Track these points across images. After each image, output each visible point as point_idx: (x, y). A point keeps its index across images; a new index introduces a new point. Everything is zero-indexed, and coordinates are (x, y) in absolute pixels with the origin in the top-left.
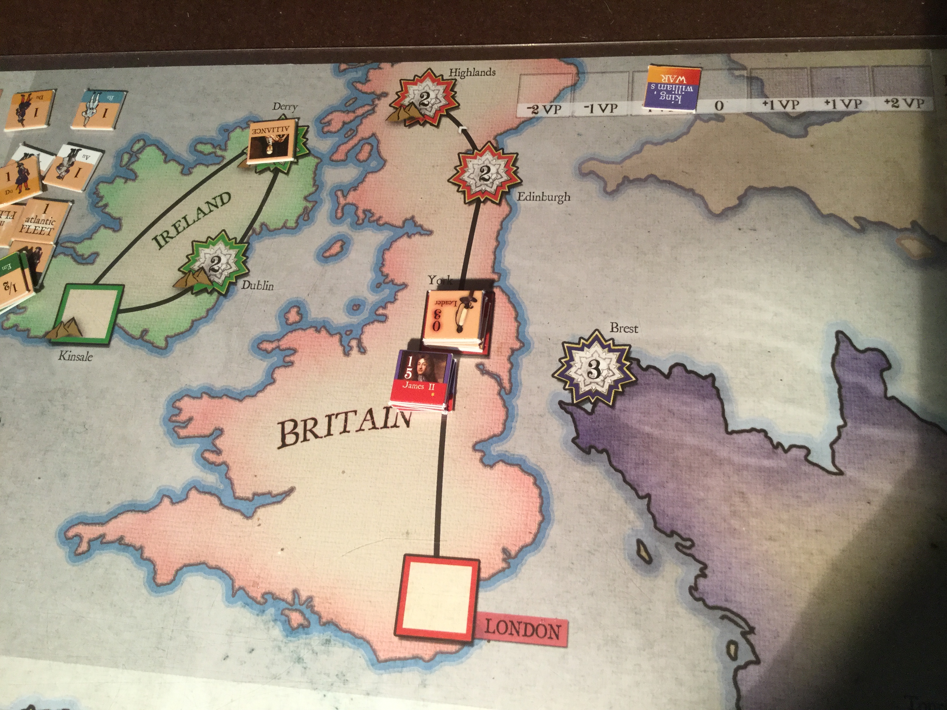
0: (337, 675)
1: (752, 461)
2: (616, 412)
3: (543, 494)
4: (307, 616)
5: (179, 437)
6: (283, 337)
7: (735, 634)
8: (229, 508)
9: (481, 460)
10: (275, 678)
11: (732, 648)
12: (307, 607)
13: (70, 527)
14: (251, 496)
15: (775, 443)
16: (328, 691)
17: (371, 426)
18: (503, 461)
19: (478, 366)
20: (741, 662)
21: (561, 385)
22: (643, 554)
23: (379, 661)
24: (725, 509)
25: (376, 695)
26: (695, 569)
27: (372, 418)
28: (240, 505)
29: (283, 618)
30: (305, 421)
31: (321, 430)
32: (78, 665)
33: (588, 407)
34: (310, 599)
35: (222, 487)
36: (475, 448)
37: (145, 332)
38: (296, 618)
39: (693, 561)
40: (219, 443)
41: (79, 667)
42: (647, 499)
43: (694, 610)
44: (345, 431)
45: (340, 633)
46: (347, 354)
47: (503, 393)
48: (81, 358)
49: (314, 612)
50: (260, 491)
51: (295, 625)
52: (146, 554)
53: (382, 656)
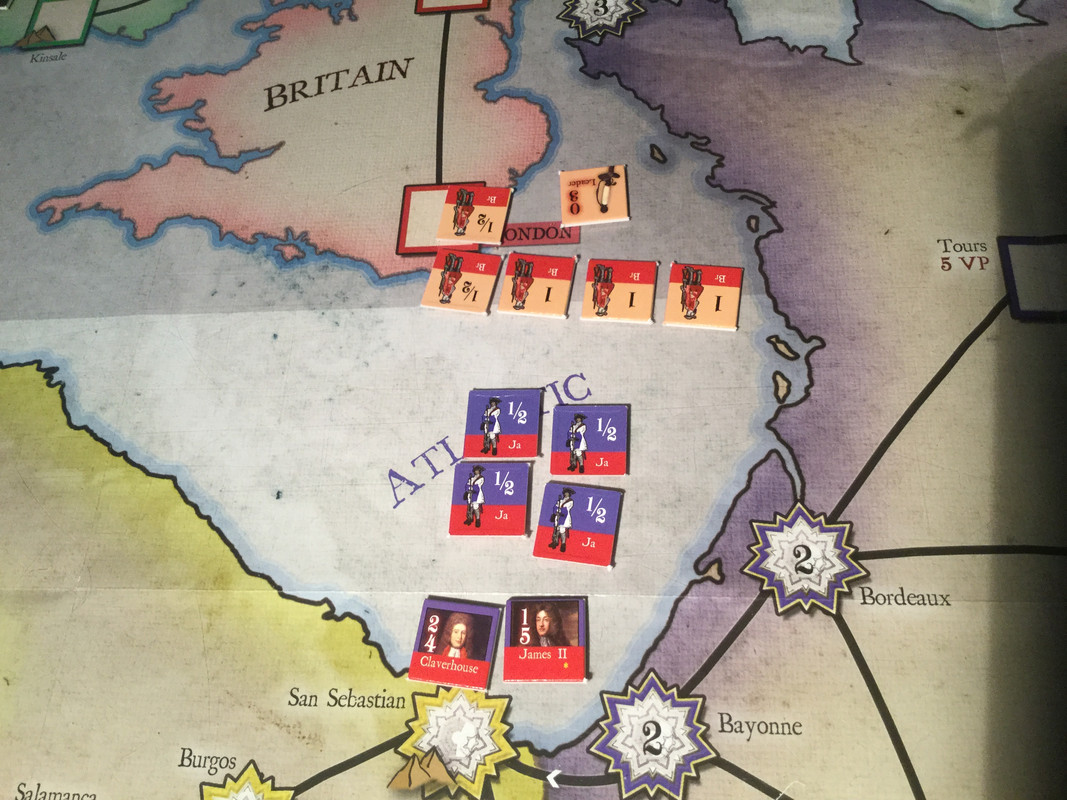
0: (336, 295)
1: (768, 64)
2: (626, 39)
3: (551, 118)
4: (302, 248)
5: (159, 112)
6: (269, 16)
7: (757, 210)
8: (213, 167)
9: (484, 97)
10: (269, 305)
11: (753, 222)
12: (302, 241)
13: (42, 202)
14: (237, 154)
15: (790, 46)
16: (328, 309)
17: (365, 81)
18: (507, 96)
19: (477, 18)
20: (763, 232)
21: (567, 24)
22: (657, 155)
23: (381, 278)
24: (742, 107)
25: (378, 307)
26: (712, 161)
27: (366, 73)
28: (226, 163)
29: (276, 252)
30: (294, 85)
31: (311, 89)
32: (50, 320)
33: (596, 39)
34: (305, 233)
35: (206, 149)
36: (476, 88)
37: (123, 28)
38: (290, 251)
39: (710, 155)
40: (202, 112)
41: (52, 322)
42: (660, 111)
43: (712, 197)
44: (337, 88)
45: (337, 259)
46: (336, 22)
47: (505, 37)
48: (54, 59)
49: (308, 244)
50: (247, 149)
51: (289, 258)
52: (125, 215)
53: (384, 273)
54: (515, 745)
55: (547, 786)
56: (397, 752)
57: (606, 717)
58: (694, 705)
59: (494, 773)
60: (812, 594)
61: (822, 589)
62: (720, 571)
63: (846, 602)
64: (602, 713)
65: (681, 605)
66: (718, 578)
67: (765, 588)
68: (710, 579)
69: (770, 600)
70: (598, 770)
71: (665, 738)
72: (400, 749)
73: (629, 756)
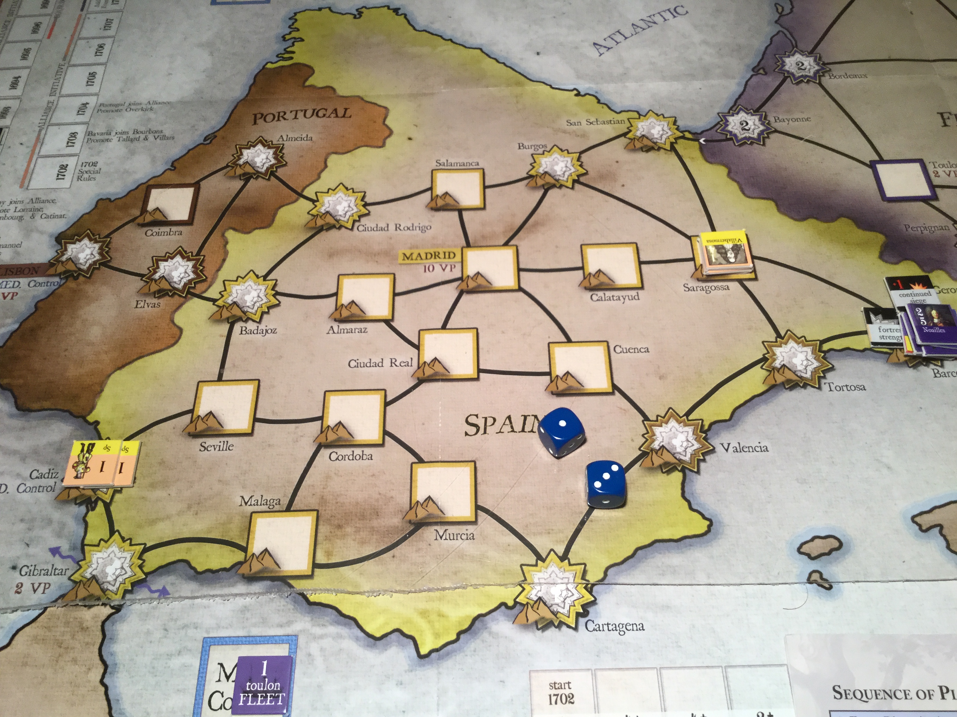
54: (682, 132)
55: (700, 143)
56: (625, 137)
57: (722, 120)
58: (762, 115)
59: (674, 141)
60: (807, 76)
61: (812, 74)
62: (764, 71)
63: (822, 78)
64: (720, 120)
65: (749, 83)
66: (763, 73)
67: (786, 75)
68: (761, 74)
69: (789, 79)
70: (724, 137)
71: (751, 126)
72: (627, 136)
73: (736, 132)
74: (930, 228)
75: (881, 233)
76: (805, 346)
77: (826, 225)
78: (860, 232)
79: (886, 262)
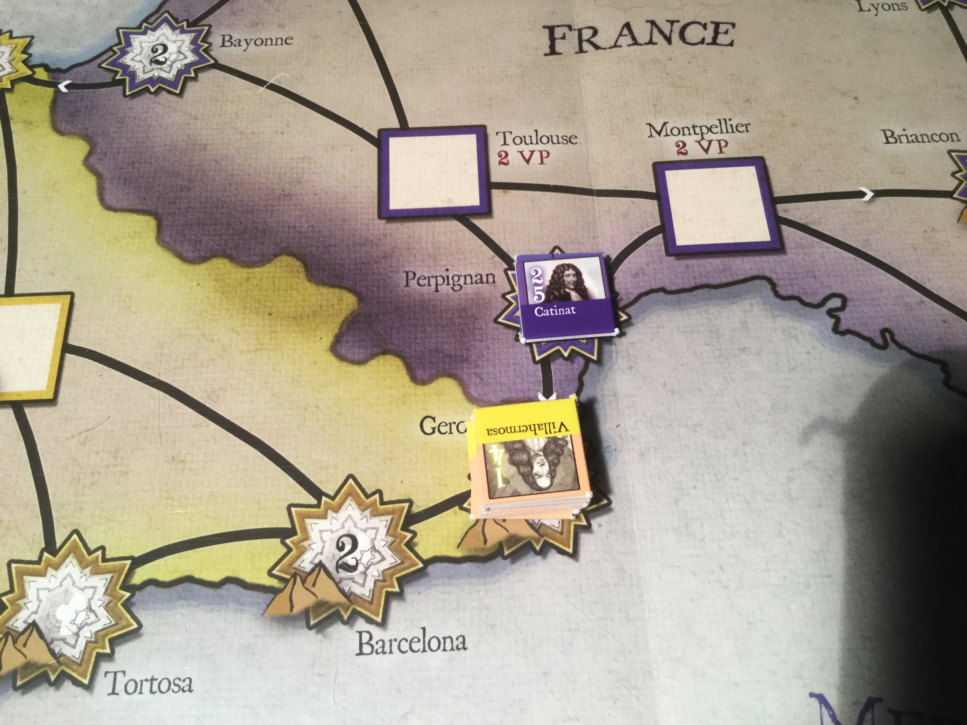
54: (32, 67)
55: (58, 91)
57: (119, 44)
58: (201, 31)
64: (117, 41)
70: (108, 78)
71: (171, 55)
73: (136, 67)
74: (456, 278)
75: (351, 290)
76: (96, 572)
77: (245, 272)
78: (311, 288)
79: (341, 358)
